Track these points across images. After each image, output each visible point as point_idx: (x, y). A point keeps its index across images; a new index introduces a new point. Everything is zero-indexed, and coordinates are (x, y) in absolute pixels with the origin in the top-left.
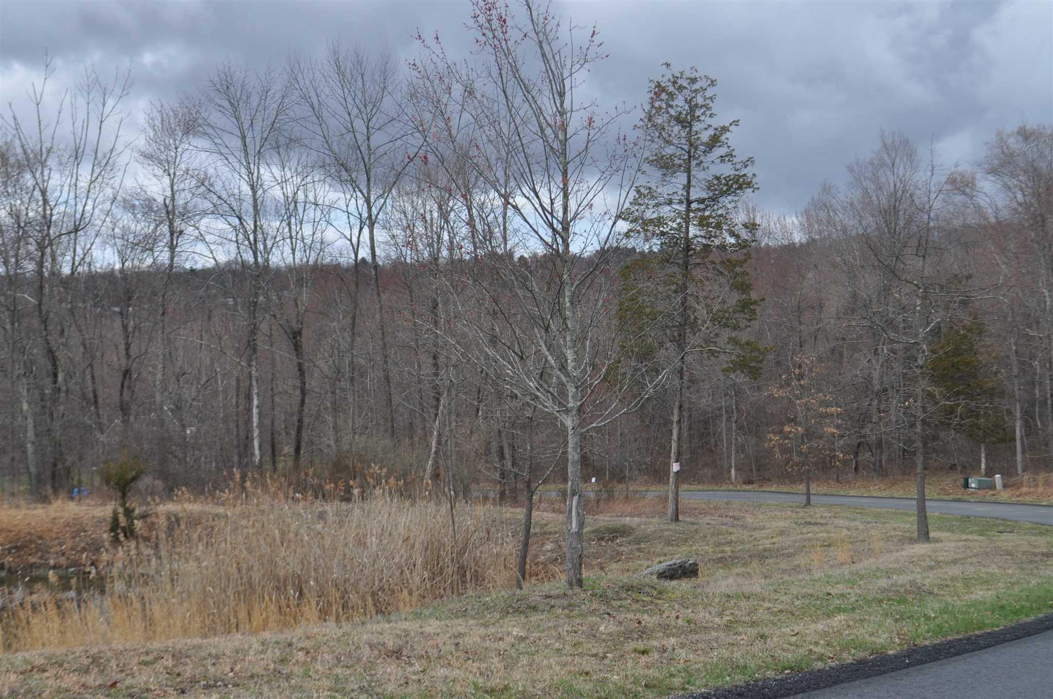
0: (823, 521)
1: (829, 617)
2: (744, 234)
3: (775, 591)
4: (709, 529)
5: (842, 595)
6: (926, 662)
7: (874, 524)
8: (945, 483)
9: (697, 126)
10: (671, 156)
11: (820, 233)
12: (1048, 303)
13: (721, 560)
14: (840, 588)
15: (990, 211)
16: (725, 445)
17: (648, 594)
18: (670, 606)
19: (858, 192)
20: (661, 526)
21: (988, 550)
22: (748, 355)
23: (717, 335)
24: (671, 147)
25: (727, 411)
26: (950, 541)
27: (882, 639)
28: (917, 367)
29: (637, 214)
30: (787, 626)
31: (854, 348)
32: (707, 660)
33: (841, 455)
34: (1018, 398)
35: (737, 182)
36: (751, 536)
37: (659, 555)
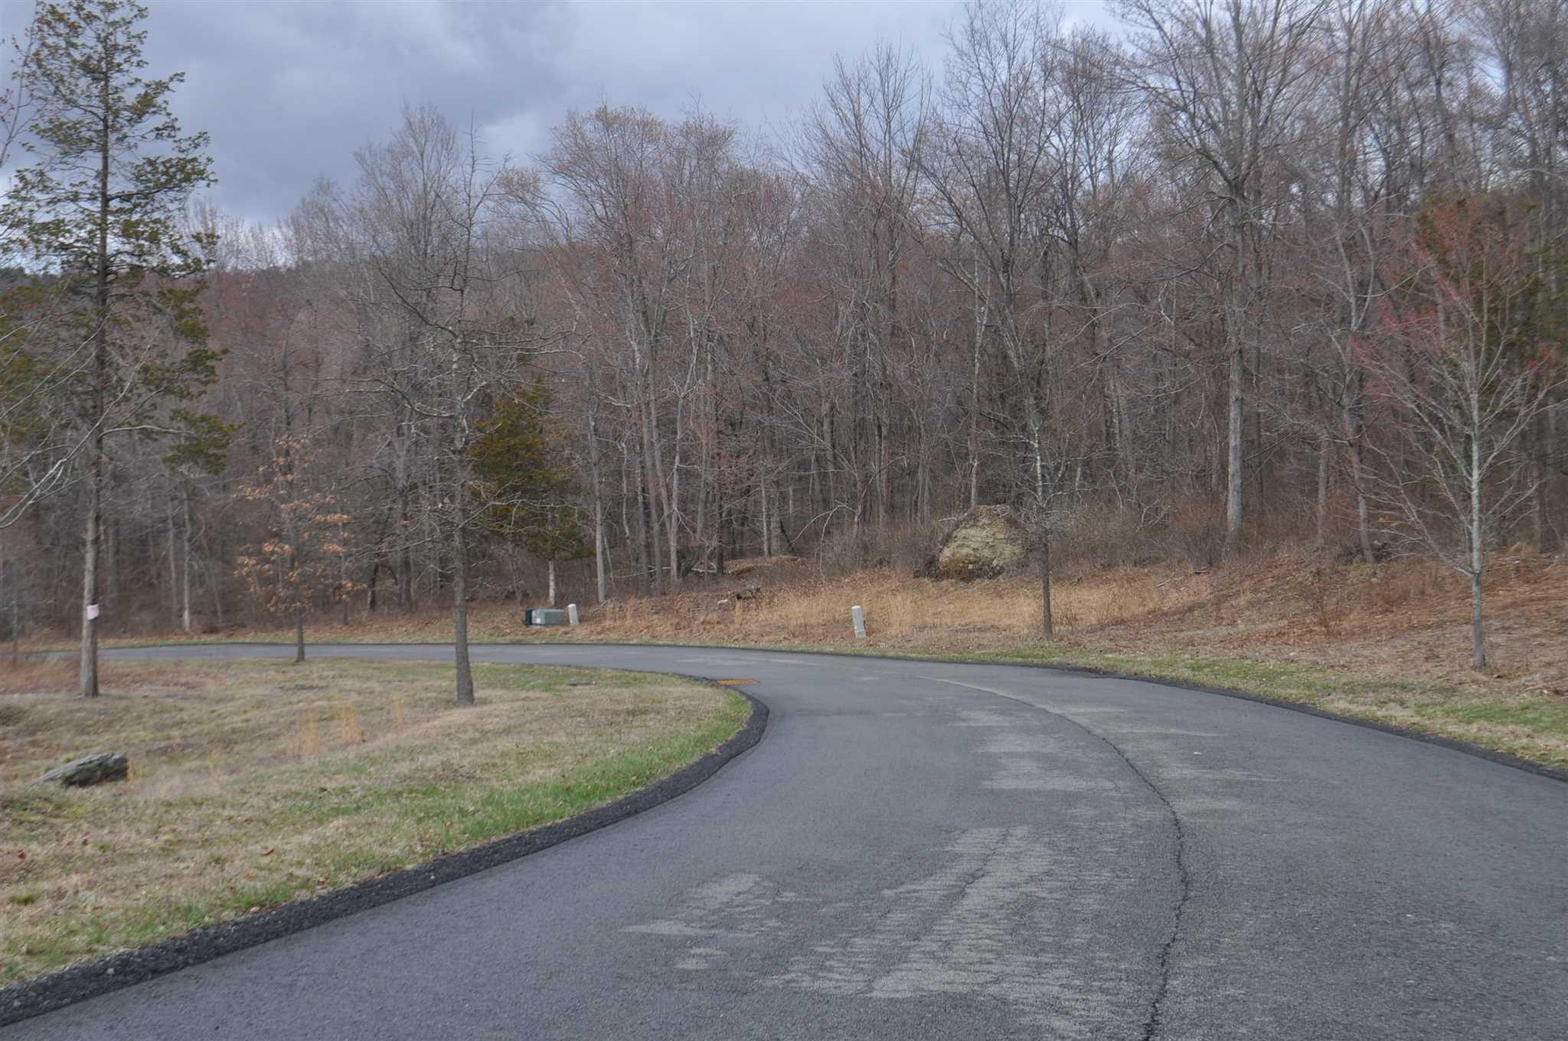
0: (323, 683)
1: (321, 823)
2: (197, 251)
3: (243, 791)
4: (146, 704)
5: (343, 790)
6: (460, 876)
7: (397, 683)
8: (499, 619)
9: (117, 80)
10: (76, 124)
11: (315, 253)
12: (638, 361)
13: (164, 751)
14: (342, 780)
15: (559, 227)
16: (173, 575)
17: (39, 811)
18: (74, 827)
19: (371, 193)
20: (70, 704)
21: (555, 711)
22: (204, 436)
23: (154, 406)
24: (76, 110)
25: (174, 524)
26: (503, 701)
27: (397, 848)
28: (454, 452)
29: (20, 214)
30: (257, 842)
31: (368, 426)
32: (129, 903)
33: (350, 585)
34: (598, 494)
35: (182, 170)
36: (213, 712)
37: (67, 750)
